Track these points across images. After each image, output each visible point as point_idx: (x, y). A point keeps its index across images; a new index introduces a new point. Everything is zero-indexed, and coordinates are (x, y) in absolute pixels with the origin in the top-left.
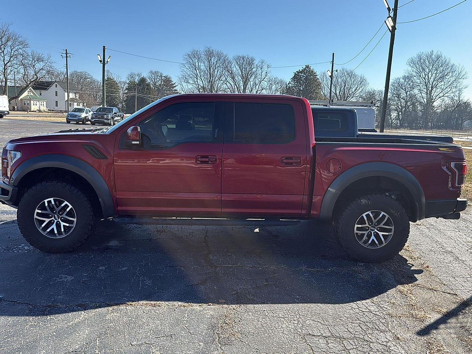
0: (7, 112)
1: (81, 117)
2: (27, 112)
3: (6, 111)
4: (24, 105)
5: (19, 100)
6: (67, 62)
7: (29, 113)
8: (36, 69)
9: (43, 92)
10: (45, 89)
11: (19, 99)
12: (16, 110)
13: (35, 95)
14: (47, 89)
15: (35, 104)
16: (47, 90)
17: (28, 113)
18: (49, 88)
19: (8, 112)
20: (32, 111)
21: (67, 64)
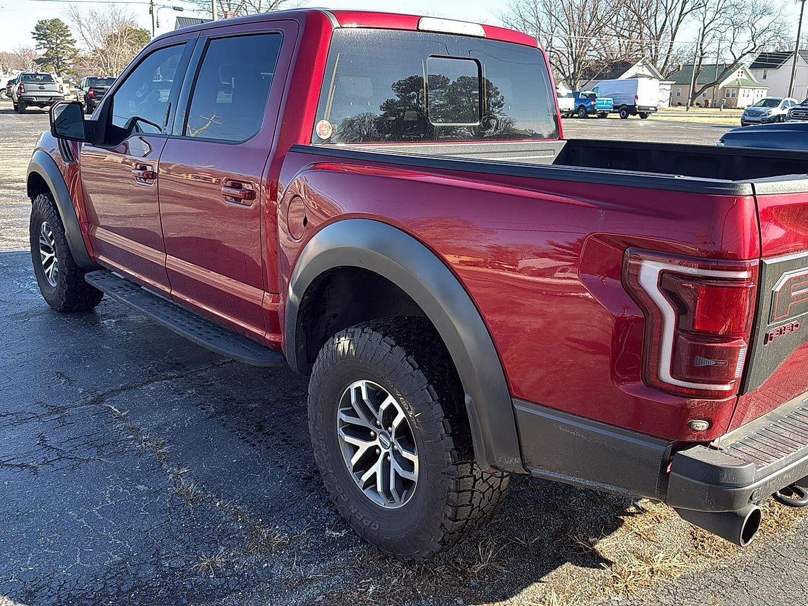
0: (653, 109)
1: (770, 116)
2: (718, 110)
3: (652, 107)
4: (727, 96)
5: (719, 89)
6: (802, 11)
7: (723, 110)
8: (756, 29)
9: (770, 72)
10: (774, 67)
11: (721, 86)
12: (710, 106)
13: (751, 78)
14: (777, 67)
15: (746, 95)
16: (778, 69)
17: (721, 110)
18: (781, 65)
19: (655, 108)
20: (739, 108)
21: (801, 15)
